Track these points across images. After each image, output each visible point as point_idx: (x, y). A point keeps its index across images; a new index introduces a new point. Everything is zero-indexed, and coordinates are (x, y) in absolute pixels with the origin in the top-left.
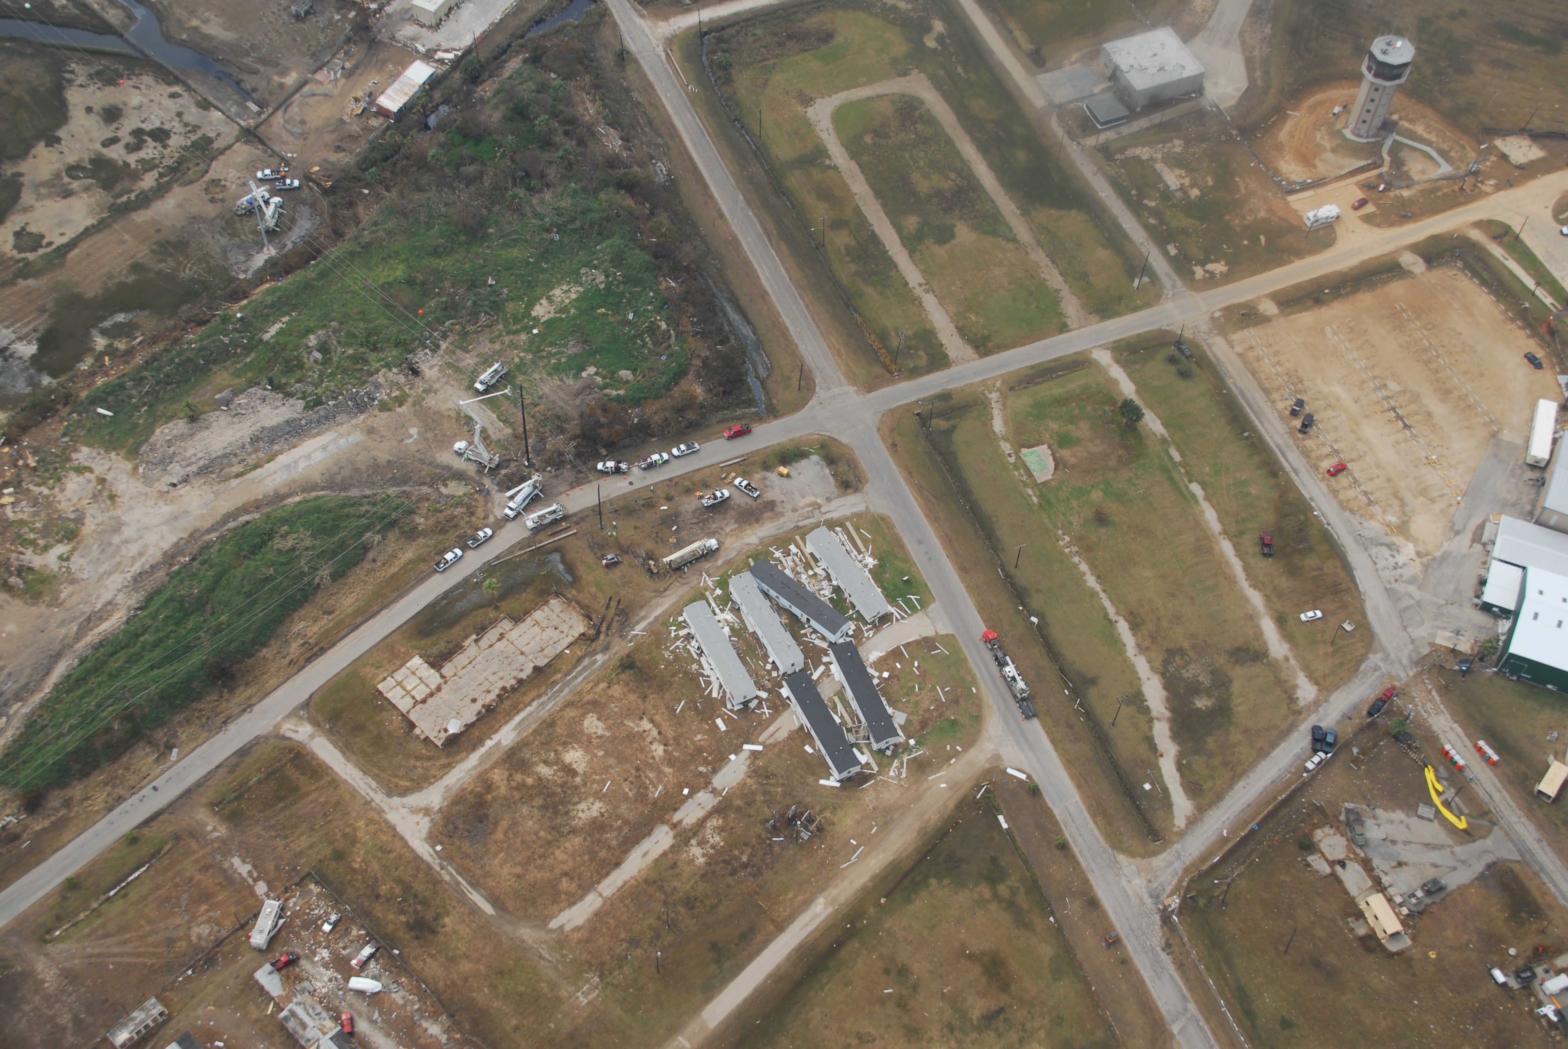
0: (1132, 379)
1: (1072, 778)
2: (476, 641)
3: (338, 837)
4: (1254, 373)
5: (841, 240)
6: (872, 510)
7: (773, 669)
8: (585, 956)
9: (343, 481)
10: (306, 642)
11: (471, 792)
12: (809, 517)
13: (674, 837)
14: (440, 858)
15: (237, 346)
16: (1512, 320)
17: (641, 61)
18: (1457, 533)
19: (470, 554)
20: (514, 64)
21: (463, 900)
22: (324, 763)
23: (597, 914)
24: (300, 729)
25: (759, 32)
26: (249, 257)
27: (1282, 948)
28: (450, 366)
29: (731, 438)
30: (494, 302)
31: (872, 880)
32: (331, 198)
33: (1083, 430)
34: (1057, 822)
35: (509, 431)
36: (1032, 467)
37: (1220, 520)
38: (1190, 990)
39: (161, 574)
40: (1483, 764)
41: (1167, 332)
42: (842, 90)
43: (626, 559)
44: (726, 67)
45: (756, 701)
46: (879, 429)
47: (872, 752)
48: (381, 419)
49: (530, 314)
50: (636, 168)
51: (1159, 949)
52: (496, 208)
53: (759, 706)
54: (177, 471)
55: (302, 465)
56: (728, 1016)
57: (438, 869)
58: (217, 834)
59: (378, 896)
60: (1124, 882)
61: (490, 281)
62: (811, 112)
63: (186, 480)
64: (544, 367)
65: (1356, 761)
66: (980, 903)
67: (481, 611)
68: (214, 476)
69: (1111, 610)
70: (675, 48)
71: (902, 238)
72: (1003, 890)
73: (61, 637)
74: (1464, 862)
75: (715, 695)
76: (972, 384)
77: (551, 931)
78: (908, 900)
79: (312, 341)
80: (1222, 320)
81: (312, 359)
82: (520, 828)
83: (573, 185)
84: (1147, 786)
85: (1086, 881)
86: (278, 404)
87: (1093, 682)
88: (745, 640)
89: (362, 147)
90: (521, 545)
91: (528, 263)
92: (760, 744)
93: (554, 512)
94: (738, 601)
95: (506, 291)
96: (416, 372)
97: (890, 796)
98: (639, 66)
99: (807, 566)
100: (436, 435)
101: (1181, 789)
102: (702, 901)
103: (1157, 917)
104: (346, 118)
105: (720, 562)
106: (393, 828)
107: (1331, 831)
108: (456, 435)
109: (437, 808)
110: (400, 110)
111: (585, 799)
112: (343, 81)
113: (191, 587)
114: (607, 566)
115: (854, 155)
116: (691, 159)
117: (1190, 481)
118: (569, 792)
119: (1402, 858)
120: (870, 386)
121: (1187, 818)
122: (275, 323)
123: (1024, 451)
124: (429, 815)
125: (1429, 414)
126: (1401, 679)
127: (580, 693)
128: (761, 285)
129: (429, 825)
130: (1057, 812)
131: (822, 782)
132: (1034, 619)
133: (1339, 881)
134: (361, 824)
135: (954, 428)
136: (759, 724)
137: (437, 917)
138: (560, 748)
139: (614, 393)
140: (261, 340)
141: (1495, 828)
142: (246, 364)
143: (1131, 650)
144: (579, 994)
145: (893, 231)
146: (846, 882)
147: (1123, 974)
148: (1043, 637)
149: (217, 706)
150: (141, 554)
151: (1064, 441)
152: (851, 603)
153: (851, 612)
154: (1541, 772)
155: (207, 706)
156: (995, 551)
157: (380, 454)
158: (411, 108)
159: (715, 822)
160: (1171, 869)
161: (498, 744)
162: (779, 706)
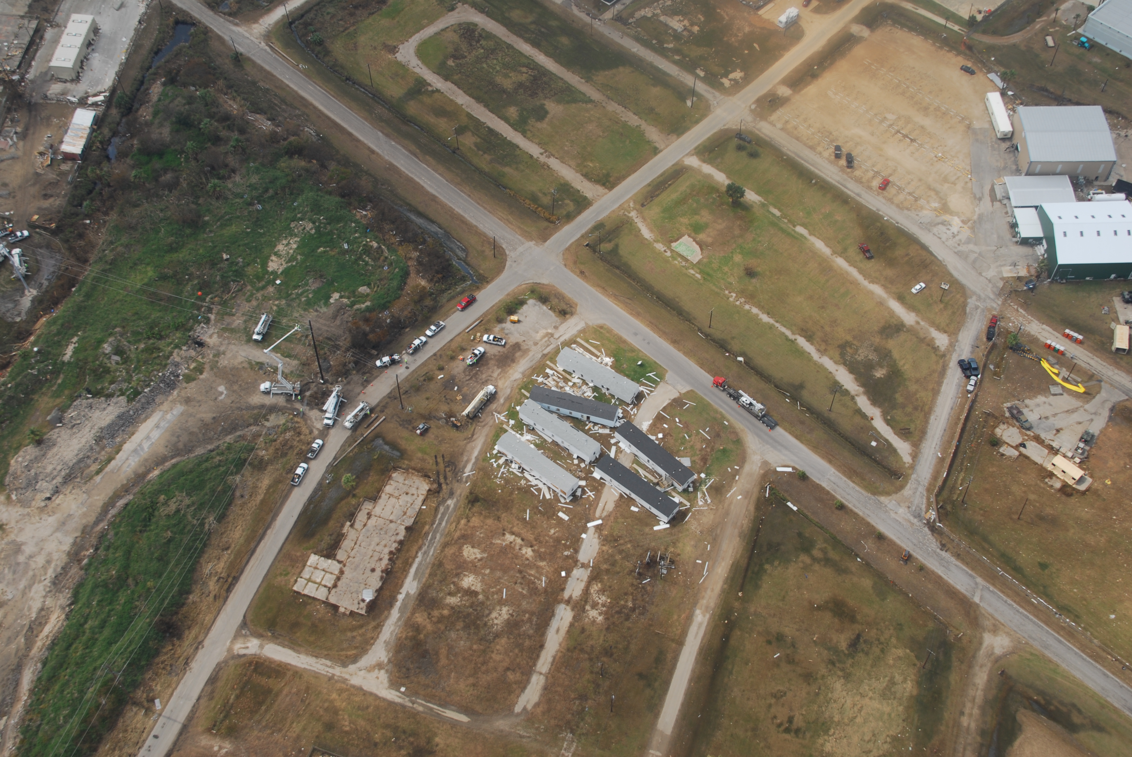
0: (720, 170)
1: (823, 457)
2: (352, 526)
3: (321, 712)
4: (797, 139)
5: (468, 141)
6: (590, 323)
7: (579, 463)
8: (553, 722)
9: (185, 446)
10: (220, 578)
11: (406, 638)
12: (548, 346)
13: (573, 610)
14: (407, 696)
15: (46, 373)
16: (941, 48)
17: (253, 58)
18: (980, 199)
19: (313, 463)
20: (156, 90)
21: (442, 720)
22: (281, 662)
23: (545, 688)
24: (249, 645)
25: (331, 10)
26: (16, 303)
27: (1015, 517)
28: (224, 330)
29: (464, 309)
30: (236, 271)
31: (725, 582)
32: (61, 235)
33: (705, 216)
34: (828, 493)
35: (295, 362)
36: (685, 254)
37: (827, 245)
38: (973, 569)
39: (75, 571)
40: (1074, 345)
41: (726, 130)
42: (414, 34)
43: (432, 424)
44: (320, 43)
45: (580, 490)
46: (565, 265)
47: (679, 493)
48: (191, 389)
49: (268, 271)
50: (292, 138)
51: (938, 550)
52: (201, 201)
53: (584, 492)
54: (45, 487)
55: (146, 446)
56: (677, 721)
57: (410, 705)
58: (224, 751)
59: (376, 744)
60: (893, 515)
61: (225, 256)
62: (399, 57)
63: (57, 491)
64: (299, 306)
65: (995, 374)
66: (806, 568)
67: (343, 502)
68: (78, 480)
69: (788, 333)
70: (274, 40)
71: (512, 125)
72: (816, 553)
73: (14, 652)
74: (1095, 414)
75: (548, 497)
76: (614, 211)
77: (518, 715)
78: (757, 587)
79: (107, 348)
80: (758, 109)
81: (113, 362)
82: (457, 650)
83: (252, 164)
84: (874, 444)
85: (868, 524)
86: (104, 406)
87: (801, 386)
88: (549, 449)
89: (65, 189)
90: (348, 442)
91: (248, 233)
92: (598, 519)
93: (362, 409)
94: (531, 423)
95: (240, 260)
96: (201, 344)
97: (708, 519)
98: (254, 63)
99: (566, 380)
100: (240, 385)
101: (896, 437)
102: (616, 647)
103: (926, 529)
104: (39, 171)
105: (502, 401)
106: (360, 689)
107: (1005, 426)
108: (256, 380)
109: (386, 661)
110: (83, 151)
111: (494, 609)
112: (21, 144)
113: (108, 571)
114: (421, 434)
115: (446, 78)
116: (329, 118)
117: (794, 226)
118: (479, 608)
119: (1058, 427)
120: (544, 237)
121: (911, 454)
122: (67, 346)
123: (674, 245)
124: (383, 668)
125: (922, 127)
126: (995, 309)
127: (449, 534)
128: (428, 192)
129: (386, 675)
130: (824, 485)
131: (656, 528)
132: (740, 359)
133: (1027, 457)
134: (334, 696)
135: (617, 246)
136: (590, 505)
137: (429, 741)
138: (456, 580)
139: (363, 306)
140: (63, 362)
141: (1102, 383)
142: (59, 385)
143: (815, 355)
144: (563, 751)
145: (503, 122)
146: (709, 592)
147: (925, 577)
148: (752, 368)
149: (174, 654)
150: (49, 562)
151: (696, 229)
152: (610, 394)
153: (613, 401)
154: (1111, 336)
155: (166, 657)
156: (689, 321)
157: (204, 415)
158: (91, 147)
159: (595, 587)
160: (918, 493)
161: (408, 594)
162: (598, 486)
